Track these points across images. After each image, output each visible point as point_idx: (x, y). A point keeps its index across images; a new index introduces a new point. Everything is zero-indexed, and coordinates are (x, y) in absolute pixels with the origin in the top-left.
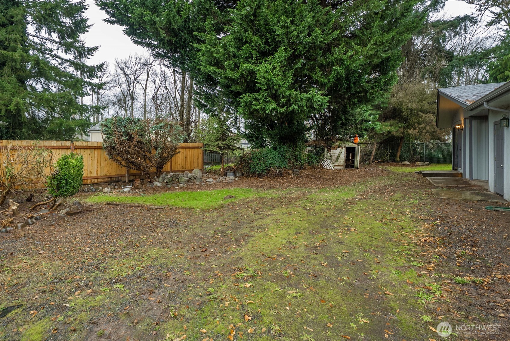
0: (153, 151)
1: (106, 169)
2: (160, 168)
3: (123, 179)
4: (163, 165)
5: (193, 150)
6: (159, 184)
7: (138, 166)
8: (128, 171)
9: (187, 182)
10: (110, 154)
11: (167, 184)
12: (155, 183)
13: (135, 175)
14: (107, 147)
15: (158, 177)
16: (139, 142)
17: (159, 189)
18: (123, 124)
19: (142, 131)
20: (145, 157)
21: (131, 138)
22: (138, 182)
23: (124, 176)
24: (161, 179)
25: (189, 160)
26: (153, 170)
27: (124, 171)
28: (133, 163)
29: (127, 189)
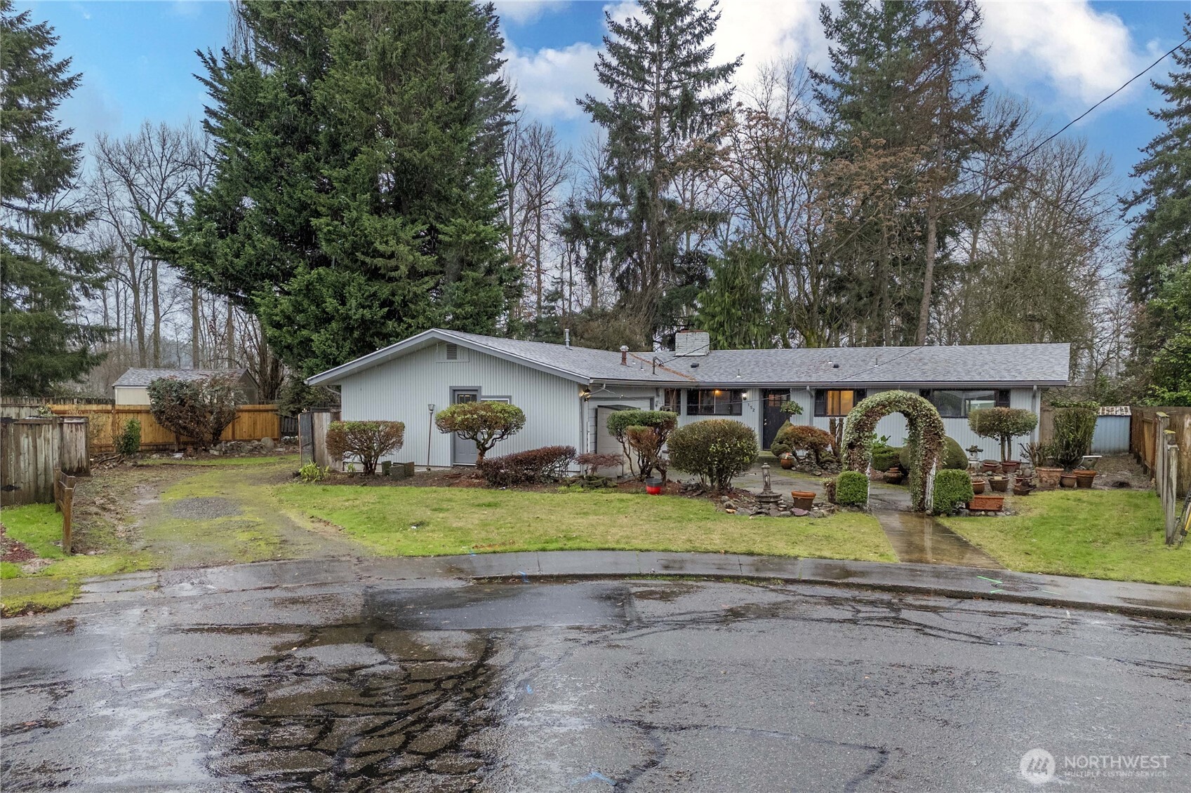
0: (208, 415)
1: (151, 436)
2: (217, 433)
3: (171, 448)
4: (220, 431)
5: (265, 414)
6: (216, 453)
7: (191, 433)
8: (177, 438)
9: (251, 451)
10: (159, 419)
11: (225, 452)
12: (211, 451)
13: (186, 443)
14: (155, 412)
15: (215, 446)
16: (192, 407)
17: (215, 457)
18: (174, 388)
19: (196, 395)
20: (198, 423)
21: (183, 403)
22: (190, 449)
23: (172, 444)
24: (218, 447)
25: (258, 427)
26: (208, 437)
27: (171, 438)
28: (185, 428)
29: (178, 455)
